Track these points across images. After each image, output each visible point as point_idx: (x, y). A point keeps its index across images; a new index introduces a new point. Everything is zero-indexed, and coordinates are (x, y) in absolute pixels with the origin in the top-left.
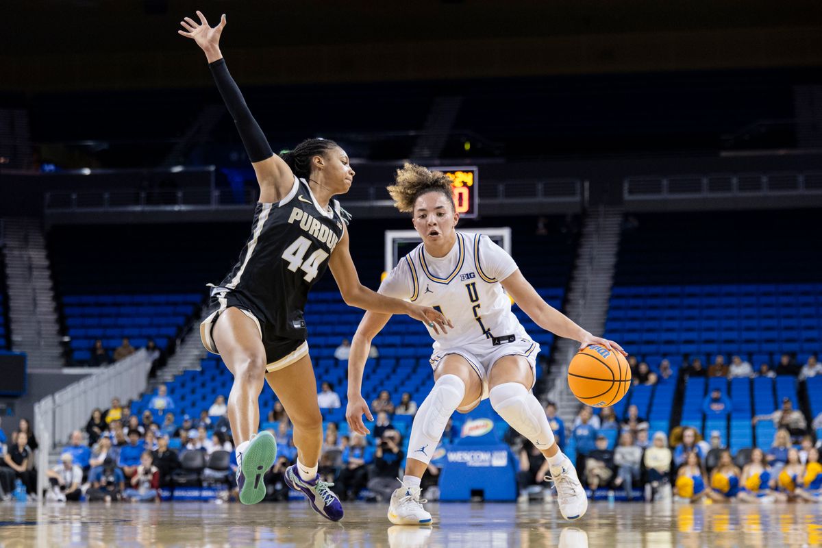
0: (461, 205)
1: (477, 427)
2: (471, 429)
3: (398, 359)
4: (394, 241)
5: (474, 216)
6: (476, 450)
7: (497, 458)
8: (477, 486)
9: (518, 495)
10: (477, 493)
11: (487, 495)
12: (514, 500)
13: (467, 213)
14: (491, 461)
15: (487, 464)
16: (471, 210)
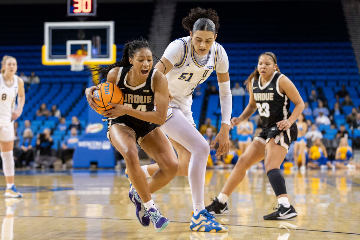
0: (86, 8)
1: (94, 128)
2: (91, 129)
3: (51, 84)
4: (50, 28)
5: (94, 14)
6: (93, 140)
7: (105, 144)
8: (94, 159)
9: (116, 164)
10: (94, 163)
11: (100, 164)
12: (113, 168)
13: (90, 12)
14: (101, 146)
15: (99, 148)
16: (92, 11)
